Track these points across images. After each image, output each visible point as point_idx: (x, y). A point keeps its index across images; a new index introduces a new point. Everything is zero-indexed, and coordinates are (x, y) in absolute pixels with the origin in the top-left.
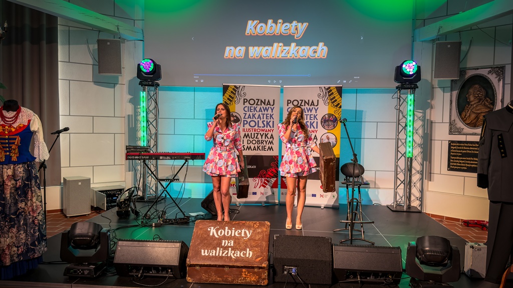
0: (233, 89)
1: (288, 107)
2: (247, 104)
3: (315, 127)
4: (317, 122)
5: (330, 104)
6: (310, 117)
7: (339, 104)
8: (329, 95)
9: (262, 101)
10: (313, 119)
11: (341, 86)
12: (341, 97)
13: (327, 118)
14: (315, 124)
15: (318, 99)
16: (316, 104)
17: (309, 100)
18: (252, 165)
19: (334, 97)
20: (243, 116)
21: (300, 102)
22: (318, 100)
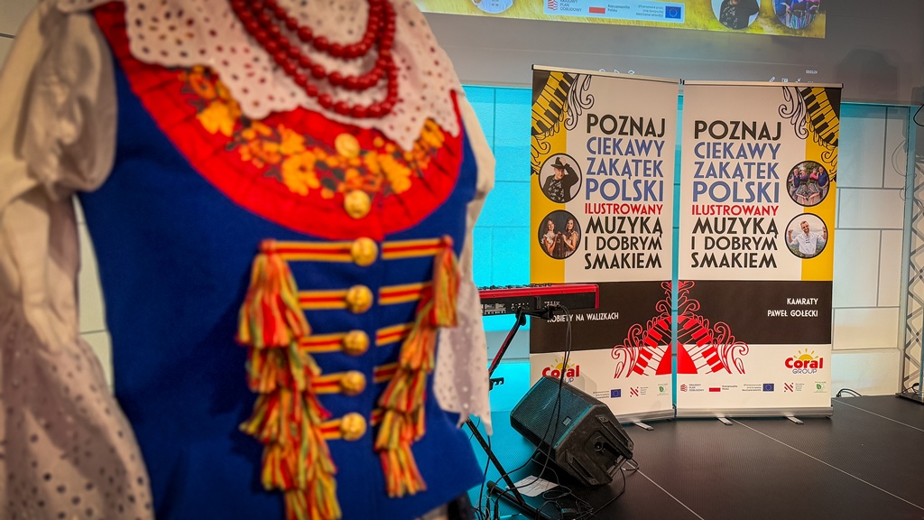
0: (562, 84)
1: (698, 141)
2: (596, 131)
3: (772, 199)
4: (777, 185)
5: (811, 134)
6: (759, 171)
7: (832, 135)
8: (810, 111)
9: (633, 123)
10: (766, 174)
11: (840, 86)
12: (838, 116)
13: (803, 174)
14: (770, 191)
15: (781, 120)
16: (773, 134)
17: (754, 123)
18: (609, 312)
19: (822, 117)
20: (585, 166)
21: (731, 128)
22: (779, 124)
